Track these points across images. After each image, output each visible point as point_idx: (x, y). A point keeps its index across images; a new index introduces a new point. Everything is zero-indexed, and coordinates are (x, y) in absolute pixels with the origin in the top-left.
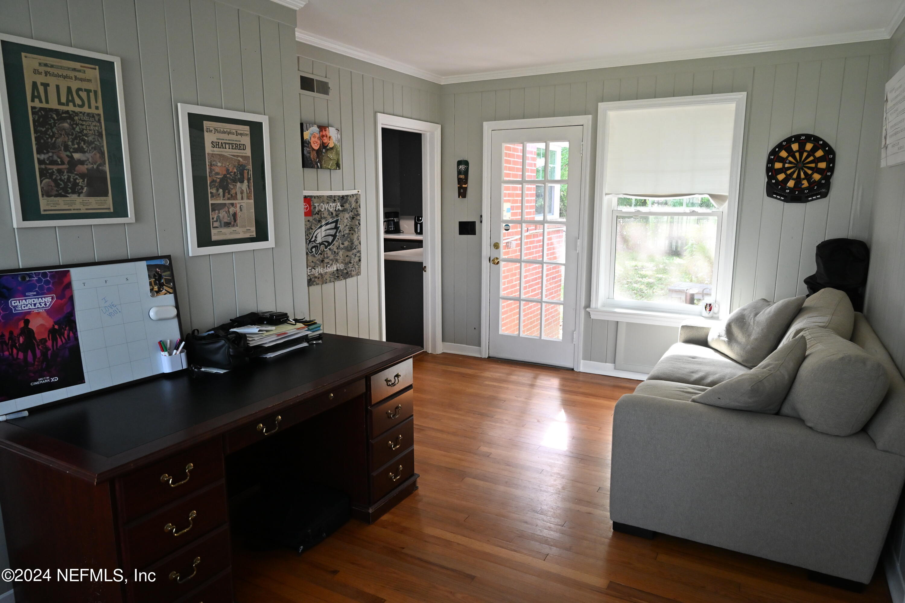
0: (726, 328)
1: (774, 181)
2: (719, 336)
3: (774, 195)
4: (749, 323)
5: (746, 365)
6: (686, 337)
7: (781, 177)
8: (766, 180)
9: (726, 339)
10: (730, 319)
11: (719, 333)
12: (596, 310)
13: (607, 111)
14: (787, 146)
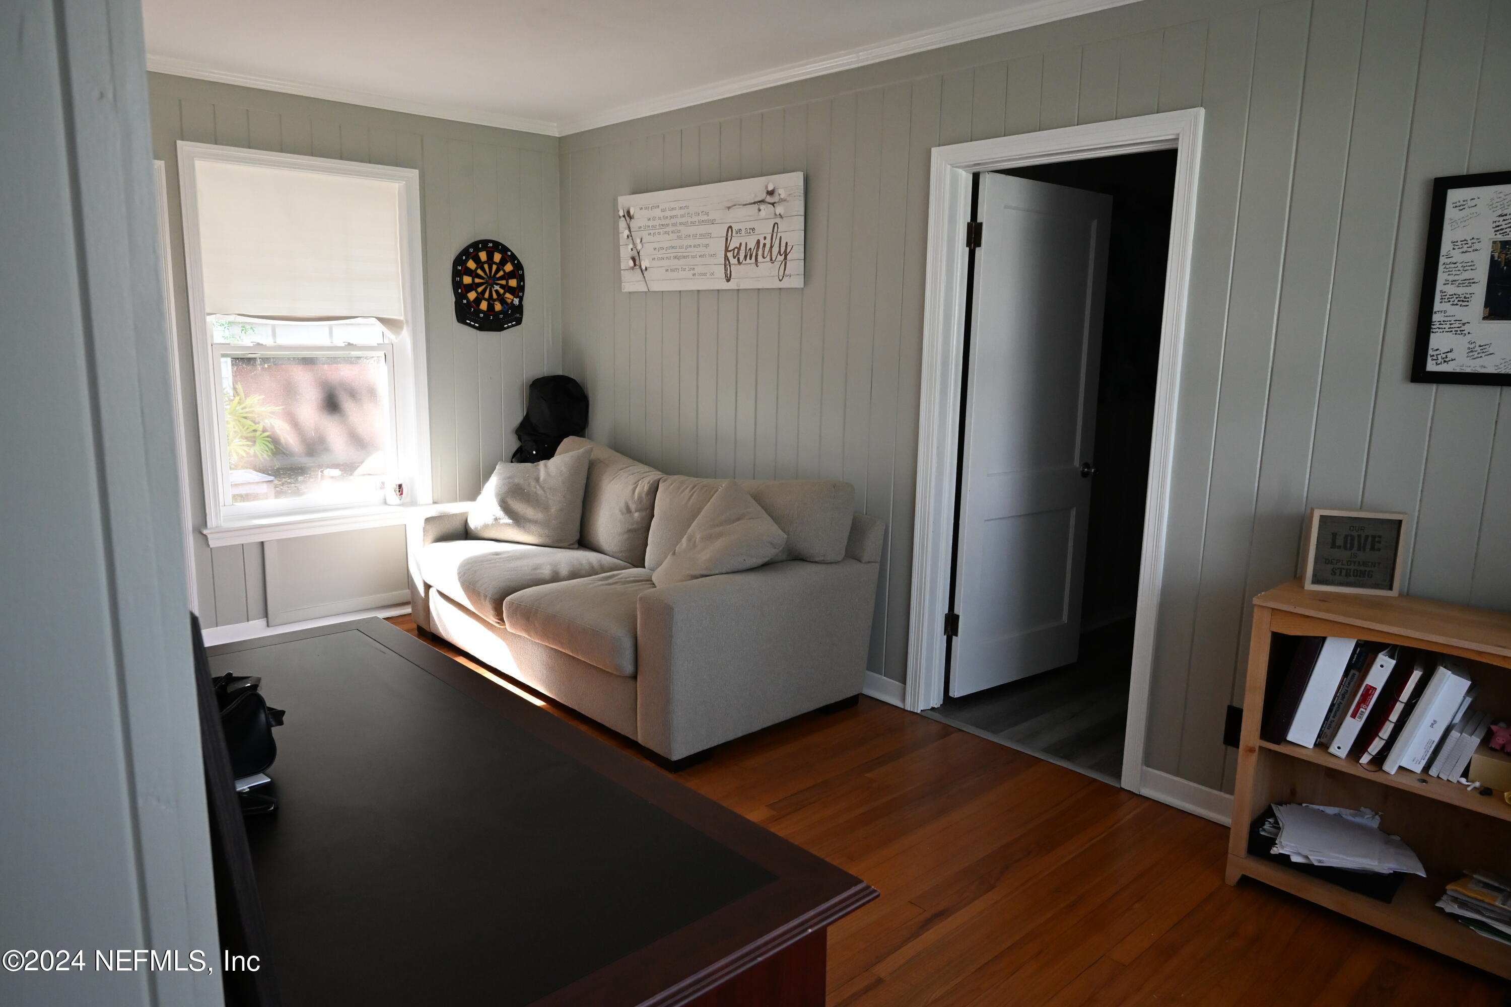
0: (501, 506)
1: (465, 301)
2: (496, 519)
3: (467, 321)
4: (536, 493)
5: (560, 545)
6: (435, 533)
7: (472, 296)
8: (454, 299)
9: (510, 521)
10: (497, 495)
11: (494, 515)
12: (220, 531)
13: (195, 159)
14: (475, 253)
